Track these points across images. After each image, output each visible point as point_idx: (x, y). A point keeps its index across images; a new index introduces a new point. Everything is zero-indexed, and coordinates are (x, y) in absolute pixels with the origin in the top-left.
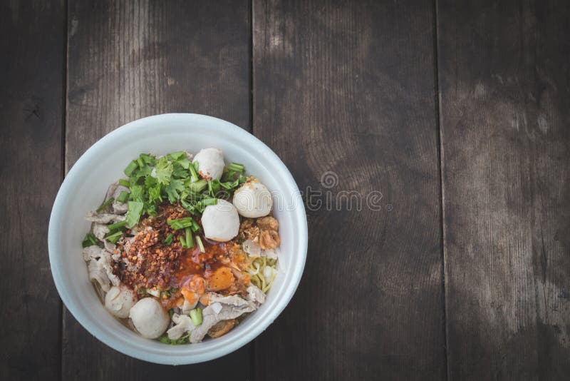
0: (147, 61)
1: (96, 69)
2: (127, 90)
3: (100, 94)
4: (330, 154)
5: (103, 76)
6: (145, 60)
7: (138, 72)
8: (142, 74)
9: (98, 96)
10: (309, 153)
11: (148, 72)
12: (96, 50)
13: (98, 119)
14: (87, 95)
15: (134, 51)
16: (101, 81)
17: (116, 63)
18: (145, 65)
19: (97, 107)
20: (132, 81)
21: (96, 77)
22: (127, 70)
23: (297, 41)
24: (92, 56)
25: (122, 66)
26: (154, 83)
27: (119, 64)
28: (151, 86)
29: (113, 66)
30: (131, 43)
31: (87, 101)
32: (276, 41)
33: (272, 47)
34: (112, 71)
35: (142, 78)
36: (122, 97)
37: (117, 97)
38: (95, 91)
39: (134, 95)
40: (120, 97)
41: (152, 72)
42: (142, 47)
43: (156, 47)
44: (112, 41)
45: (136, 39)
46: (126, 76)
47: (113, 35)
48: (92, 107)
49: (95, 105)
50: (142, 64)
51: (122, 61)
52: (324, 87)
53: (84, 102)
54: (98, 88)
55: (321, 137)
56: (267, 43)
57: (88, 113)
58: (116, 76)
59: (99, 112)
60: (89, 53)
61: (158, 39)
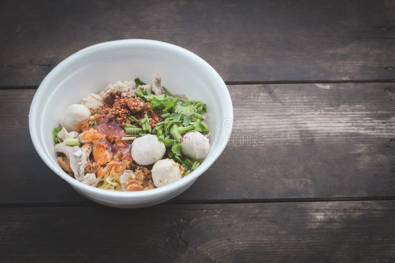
0: (298, 133)
1: (290, 101)
2: (272, 120)
3: (269, 104)
4: (222, 256)
5: (284, 105)
6: (299, 131)
7: (289, 127)
8: (286, 129)
9: (267, 103)
10: (222, 240)
11: (289, 133)
12: (306, 101)
13: (248, 103)
14: (267, 96)
15: (306, 124)
16: (280, 104)
17: (295, 113)
18: (295, 131)
19: (258, 102)
20: (281, 123)
21: (282, 101)
22: (290, 120)
23: (321, 231)
24: (301, 98)
25: (293, 117)
26: (280, 137)
27: (294, 115)
28: (276, 135)
29: (292, 111)
30: (313, 122)
31: (262, 96)
32: (320, 216)
33: (314, 214)
34: (288, 111)
35: (283, 130)
36: (267, 118)
37: (266, 114)
38: (271, 101)
39: (268, 125)
40: (267, 116)
41: (289, 136)
42: (309, 129)
43: (310, 138)
44: (313, 110)
45: (316, 125)
46: (285, 120)
47: (319, 110)
48: (258, 99)
49: (260, 101)
50: (295, 129)
51: (298, 117)
52: (280, 250)
53: (261, 94)
54: (273, 102)
55: (235, 249)
56: (317, 211)
57: (253, 97)
58: (285, 113)
59: (253, 103)
60: (302, 96)
61: (318, 139)
